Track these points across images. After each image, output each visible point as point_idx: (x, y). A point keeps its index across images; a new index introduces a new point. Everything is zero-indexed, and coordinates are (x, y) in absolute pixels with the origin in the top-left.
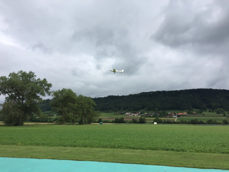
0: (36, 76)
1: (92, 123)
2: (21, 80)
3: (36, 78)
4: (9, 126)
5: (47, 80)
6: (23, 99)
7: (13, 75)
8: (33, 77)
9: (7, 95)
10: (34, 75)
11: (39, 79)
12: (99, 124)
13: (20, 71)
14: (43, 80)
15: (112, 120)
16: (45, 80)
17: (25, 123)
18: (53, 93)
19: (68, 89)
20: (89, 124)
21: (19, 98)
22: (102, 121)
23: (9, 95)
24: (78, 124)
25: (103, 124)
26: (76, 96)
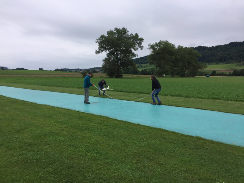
0: (128, 32)
1: (196, 76)
2: (117, 37)
3: (129, 34)
4: (111, 77)
5: (138, 35)
6: (120, 54)
7: (110, 33)
8: (126, 33)
9: (108, 52)
10: (127, 31)
11: (132, 34)
12: (205, 76)
13: (115, 28)
14: (135, 35)
15: (230, 73)
16: (136, 35)
17: (124, 76)
18: (150, 47)
19: (165, 41)
20: (193, 77)
21: (117, 54)
22: (217, 73)
23: (109, 51)
24: (179, 77)
25: (211, 76)
26: (175, 48)
